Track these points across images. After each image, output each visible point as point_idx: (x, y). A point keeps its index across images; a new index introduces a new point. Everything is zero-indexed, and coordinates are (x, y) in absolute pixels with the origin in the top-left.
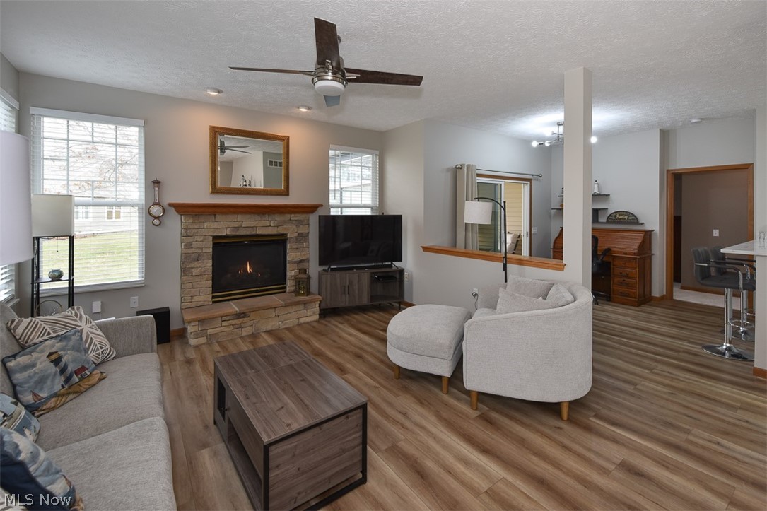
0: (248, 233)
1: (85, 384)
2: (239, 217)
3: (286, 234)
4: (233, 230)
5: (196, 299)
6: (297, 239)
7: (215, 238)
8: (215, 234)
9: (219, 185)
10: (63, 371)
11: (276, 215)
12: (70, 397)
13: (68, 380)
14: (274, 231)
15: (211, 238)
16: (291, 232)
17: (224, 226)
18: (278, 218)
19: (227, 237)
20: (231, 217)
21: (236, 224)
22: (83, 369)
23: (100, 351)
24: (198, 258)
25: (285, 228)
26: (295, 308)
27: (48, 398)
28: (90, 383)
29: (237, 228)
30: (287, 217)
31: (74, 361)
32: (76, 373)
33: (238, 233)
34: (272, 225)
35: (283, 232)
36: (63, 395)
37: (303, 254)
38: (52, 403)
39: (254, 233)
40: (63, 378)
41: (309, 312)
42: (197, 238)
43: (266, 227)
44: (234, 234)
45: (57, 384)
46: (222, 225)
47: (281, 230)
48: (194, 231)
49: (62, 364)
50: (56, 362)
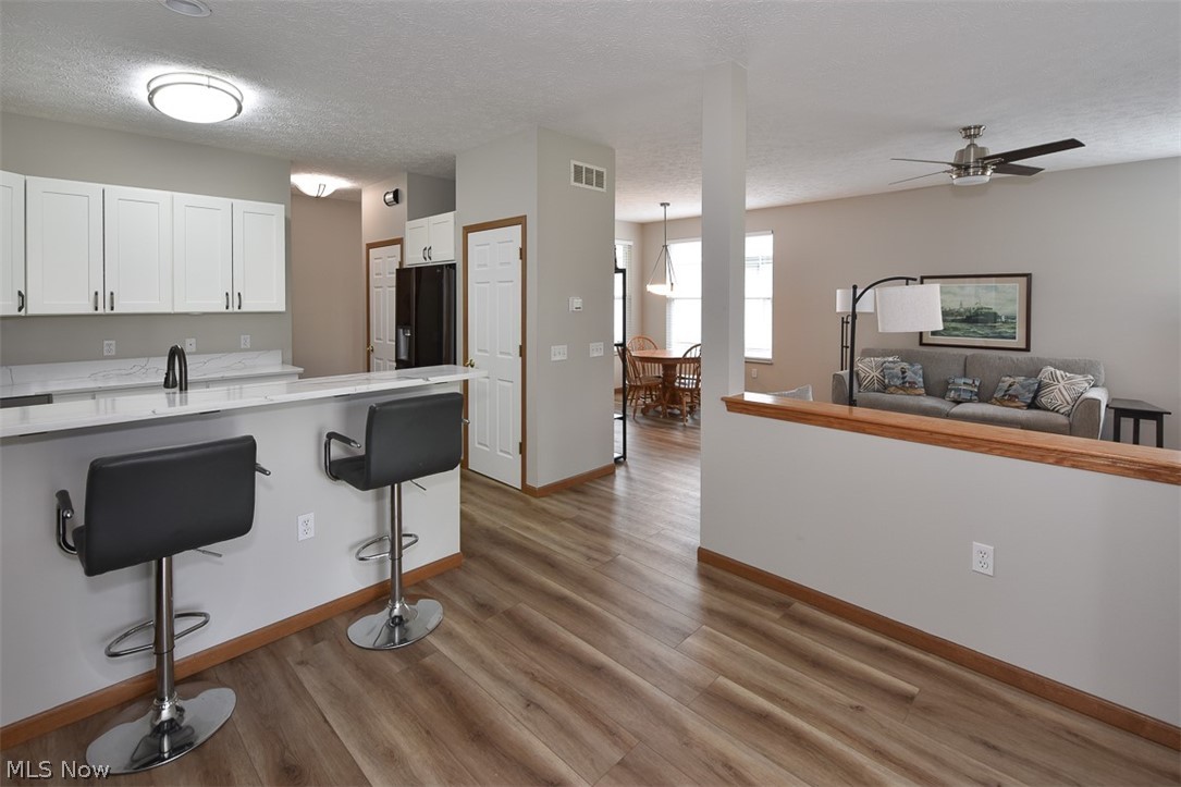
1: (1007, 403)
10: (1006, 391)
13: (1005, 395)
22: (1016, 397)
23: (1050, 400)
31: (1015, 390)
32: (1009, 395)
36: (997, 400)
38: (993, 401)
40: (1004, 393)
49: (1011, 388)
50: (1010, 386)
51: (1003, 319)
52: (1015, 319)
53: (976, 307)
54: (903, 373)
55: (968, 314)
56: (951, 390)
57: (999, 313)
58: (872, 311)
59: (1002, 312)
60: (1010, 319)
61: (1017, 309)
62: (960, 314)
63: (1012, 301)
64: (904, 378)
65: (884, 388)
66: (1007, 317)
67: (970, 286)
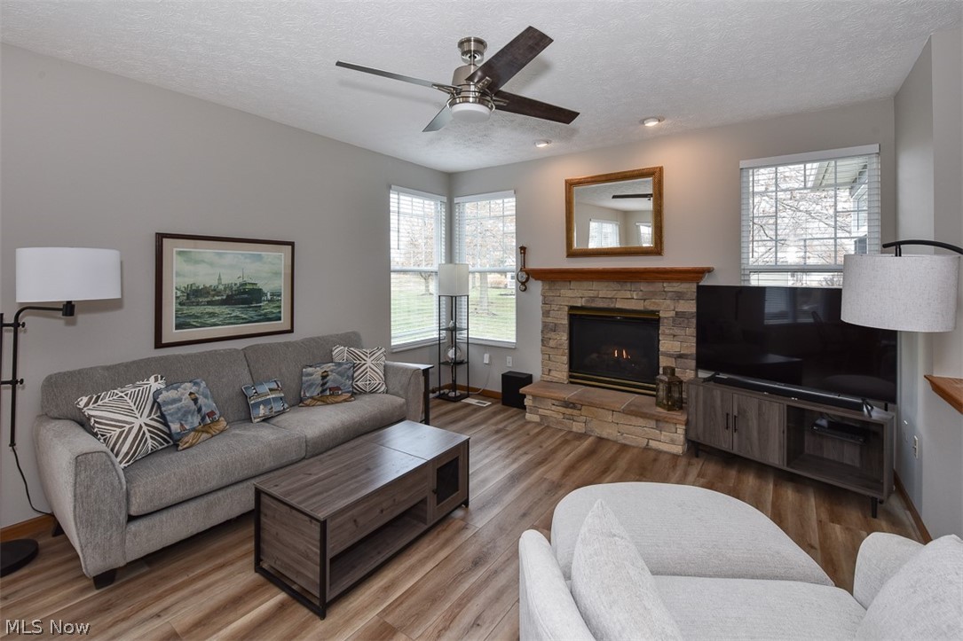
0: (605, 305)
1: (331, 399)
2: (595, 285)
3: (659, 312)
4: (588, 301)
5: (553, 373)
6: (674, 321)
7: (572, 308)
8: (570, 304)
9: (575, 246)
10: (323, 385)
11: (642, 284)
12: (319, 403)
13: (323, 391)
14: (639, 306)
15: (567, 309)
16: (666, 309)
17: (578, 295)
18: (644, 287)
19: (582, 308)
20: (586, 284)
21: (591, 294)
22: (338, 388)
23: (368, 382)
24: (555, 328)
25: (655, 303)
26: (641, 421)
27: (309, 398)
28: (336, 400)
29: (593, 299)
30: (658, 286)
31: (334, 381)
32: (330, 389)
33: (593, 305)
34: (635, 297)
35: (651, 308)
36: (315, 399)
37: (685, 345)
38: (308, 402)
39: (612, 306)
40: (321, 389)
41: (665, 435)
42: (554, 307)
43: (629, 299)
44: (589, 305)
45: (316, 391)
46: (578, 294)
47: (649, 305)
48: (551, 298)
49: (325, 380)
50: (324, 377)
51: (269, 297)
52: (280, 295)
53: (239, 282)
54: (195, 401)
55: (229, 292)
56: (257, 405)
57: (265, 290)
58: (119, 296)
59: (267, 287)
60: (276, 294)
61: (281, 284)
62: (218, 293)
63: (277, 274)
64: (199, 410)
65: (172, 442)
66: (273, 295)
67: (233, 254)
